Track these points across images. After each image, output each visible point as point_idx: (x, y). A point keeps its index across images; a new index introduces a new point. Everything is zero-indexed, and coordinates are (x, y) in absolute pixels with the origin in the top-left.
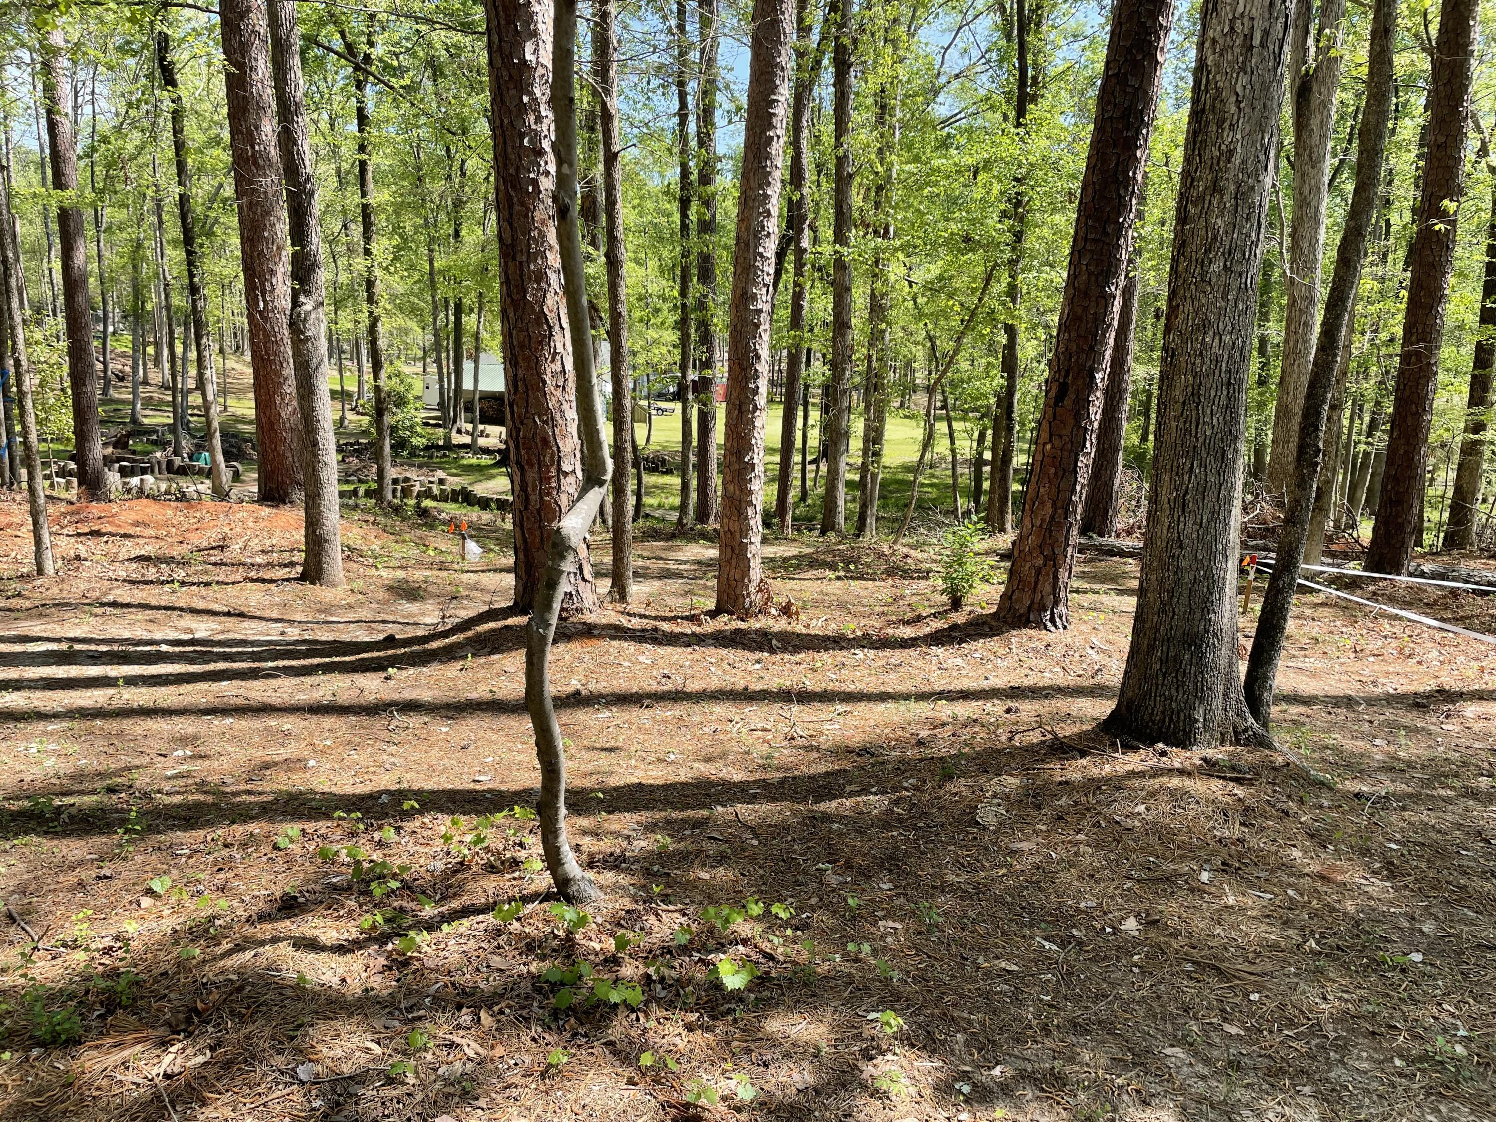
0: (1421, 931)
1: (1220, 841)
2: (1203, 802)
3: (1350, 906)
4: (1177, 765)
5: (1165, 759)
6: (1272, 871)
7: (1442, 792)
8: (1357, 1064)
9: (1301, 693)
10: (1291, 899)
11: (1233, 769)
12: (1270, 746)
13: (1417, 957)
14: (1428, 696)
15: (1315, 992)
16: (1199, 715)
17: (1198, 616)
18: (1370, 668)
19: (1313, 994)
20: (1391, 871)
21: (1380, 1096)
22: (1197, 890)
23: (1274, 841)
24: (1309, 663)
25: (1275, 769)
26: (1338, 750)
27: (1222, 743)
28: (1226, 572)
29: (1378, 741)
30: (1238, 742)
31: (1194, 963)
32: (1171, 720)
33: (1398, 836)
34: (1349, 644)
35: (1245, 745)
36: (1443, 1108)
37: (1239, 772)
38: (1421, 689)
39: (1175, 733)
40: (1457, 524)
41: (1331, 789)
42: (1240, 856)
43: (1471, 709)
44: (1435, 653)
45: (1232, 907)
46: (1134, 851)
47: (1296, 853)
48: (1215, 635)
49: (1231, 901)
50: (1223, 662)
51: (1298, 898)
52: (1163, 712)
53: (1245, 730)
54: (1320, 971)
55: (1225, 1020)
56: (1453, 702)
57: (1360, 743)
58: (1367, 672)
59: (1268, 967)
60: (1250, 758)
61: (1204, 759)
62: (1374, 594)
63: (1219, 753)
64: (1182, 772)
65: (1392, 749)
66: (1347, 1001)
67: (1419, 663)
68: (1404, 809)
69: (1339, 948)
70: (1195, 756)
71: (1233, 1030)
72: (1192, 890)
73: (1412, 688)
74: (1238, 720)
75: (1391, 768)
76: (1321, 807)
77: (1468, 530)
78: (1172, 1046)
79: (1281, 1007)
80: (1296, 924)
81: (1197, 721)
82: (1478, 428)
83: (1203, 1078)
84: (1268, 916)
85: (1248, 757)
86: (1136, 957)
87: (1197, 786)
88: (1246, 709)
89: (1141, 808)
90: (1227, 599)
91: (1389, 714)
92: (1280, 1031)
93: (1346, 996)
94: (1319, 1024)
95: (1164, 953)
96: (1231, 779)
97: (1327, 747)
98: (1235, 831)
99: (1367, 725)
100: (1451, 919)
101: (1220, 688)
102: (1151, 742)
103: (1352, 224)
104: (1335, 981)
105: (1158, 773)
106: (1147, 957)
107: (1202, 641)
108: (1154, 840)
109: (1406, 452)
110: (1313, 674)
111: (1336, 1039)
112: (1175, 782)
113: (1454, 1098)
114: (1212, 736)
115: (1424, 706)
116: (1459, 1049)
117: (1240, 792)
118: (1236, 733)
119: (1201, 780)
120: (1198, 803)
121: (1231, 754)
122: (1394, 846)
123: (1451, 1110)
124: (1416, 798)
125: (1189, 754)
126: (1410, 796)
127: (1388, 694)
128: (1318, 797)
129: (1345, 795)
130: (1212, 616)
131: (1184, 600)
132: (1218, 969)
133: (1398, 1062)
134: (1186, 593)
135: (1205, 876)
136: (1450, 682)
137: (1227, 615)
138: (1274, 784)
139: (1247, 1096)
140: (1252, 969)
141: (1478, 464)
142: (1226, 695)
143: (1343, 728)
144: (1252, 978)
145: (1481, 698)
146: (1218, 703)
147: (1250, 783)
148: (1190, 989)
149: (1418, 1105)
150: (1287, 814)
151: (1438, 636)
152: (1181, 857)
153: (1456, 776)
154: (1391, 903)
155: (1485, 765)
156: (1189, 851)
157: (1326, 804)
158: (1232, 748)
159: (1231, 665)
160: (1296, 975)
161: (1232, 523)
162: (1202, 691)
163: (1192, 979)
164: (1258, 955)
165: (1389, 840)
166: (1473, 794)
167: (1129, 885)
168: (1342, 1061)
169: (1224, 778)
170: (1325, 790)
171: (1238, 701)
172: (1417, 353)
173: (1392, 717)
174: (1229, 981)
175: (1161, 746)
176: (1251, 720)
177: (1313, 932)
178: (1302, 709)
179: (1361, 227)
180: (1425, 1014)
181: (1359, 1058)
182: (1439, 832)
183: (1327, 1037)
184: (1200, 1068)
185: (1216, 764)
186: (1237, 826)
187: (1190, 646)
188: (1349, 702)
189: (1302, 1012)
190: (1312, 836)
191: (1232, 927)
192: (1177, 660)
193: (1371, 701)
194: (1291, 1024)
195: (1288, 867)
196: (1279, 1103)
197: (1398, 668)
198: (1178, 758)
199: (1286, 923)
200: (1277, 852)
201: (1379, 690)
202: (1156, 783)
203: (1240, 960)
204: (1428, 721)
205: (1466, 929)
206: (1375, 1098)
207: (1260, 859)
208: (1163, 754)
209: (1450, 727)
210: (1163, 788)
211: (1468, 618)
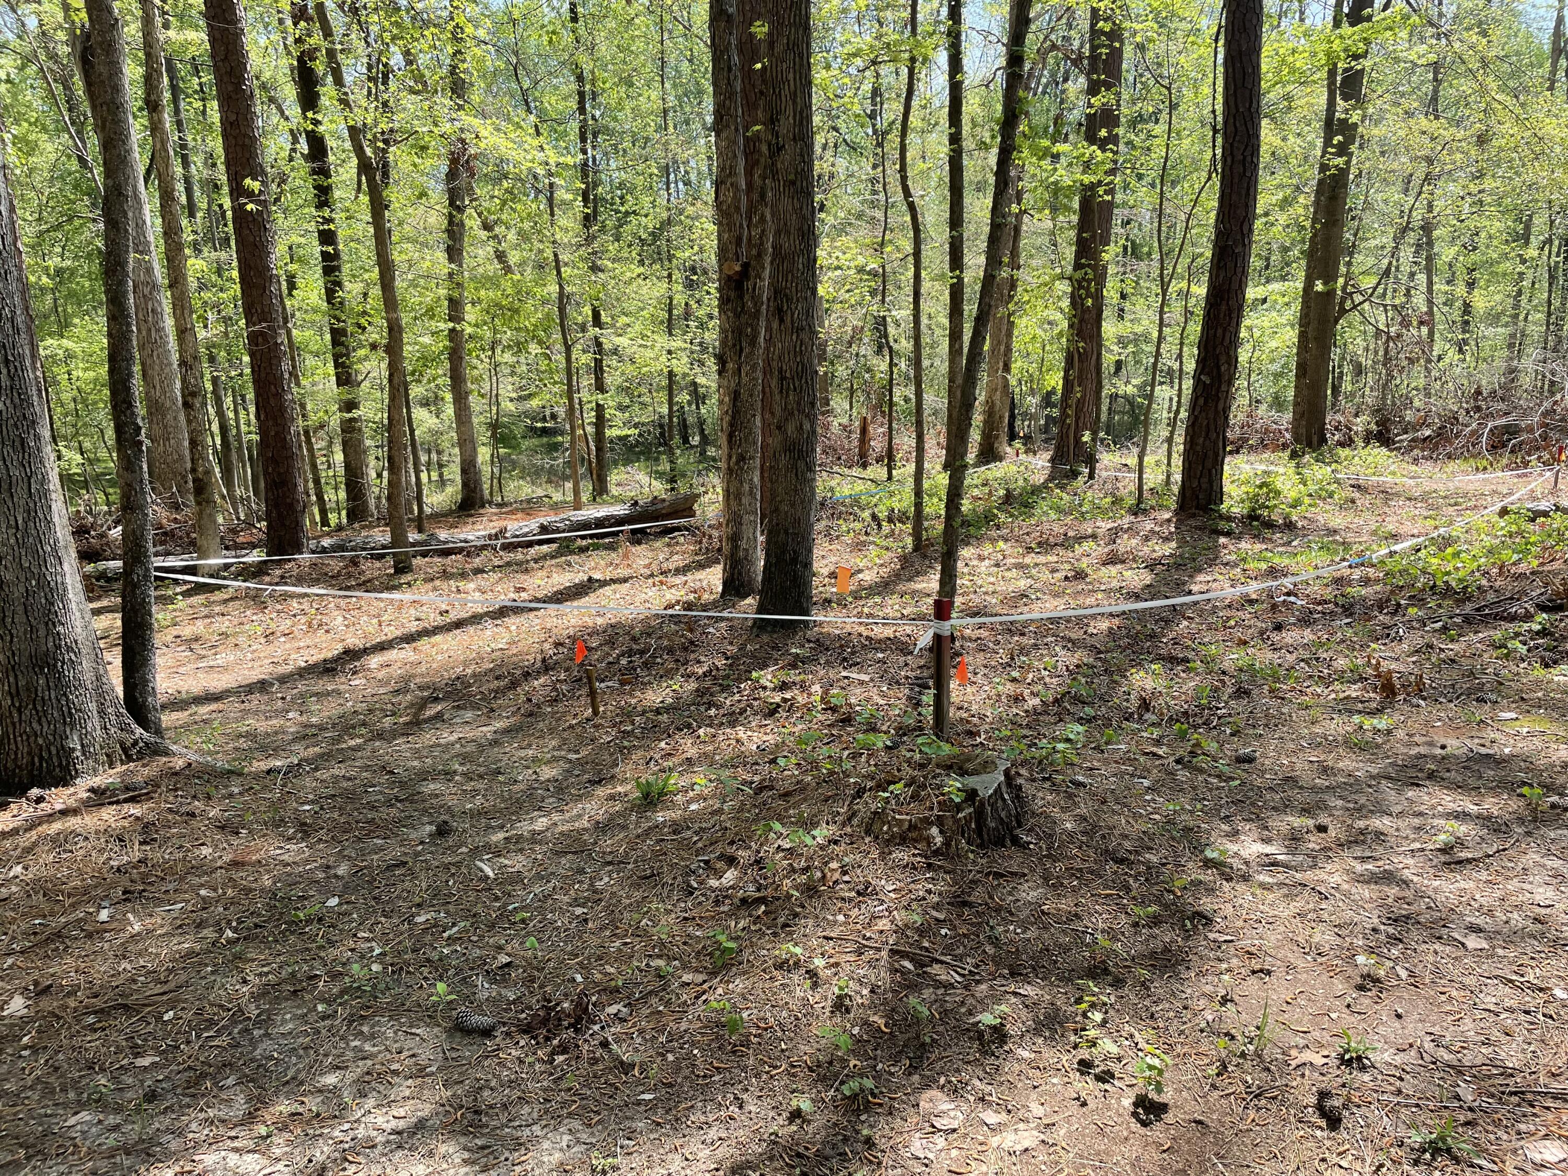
0: (336, 876)
1: (119, 870)
2: (92, 837)
3: (266, 881)
4: (59, 807)
5: (42, 805)
6: (182, 879)
7: (352, 743)
8: (282, 1030)
9: (212, 690)
10: (203, 898)
11: (127, 789)
12: (166, 753)
13: (333, 902)
14: (337, 659)
15: (234, 981)
16: (74, 742)
17: (42, 633)
18: (281, 648)
19: (232, 984)
20: (305, 830)
21: (305, 1049)
22: (100, 931)
23: (181, 847)
24: (220, 660)
25: (176, 774)
26: (250, 735)
27: (111, 766)
28: (63, 576)
29: (291, 715)
30: (129, 759)
31: (95, 1012)
32: (41, 758)
33: (311, 797)
34: (260, 630)
35: (138, 759)
36: (365, 1029)
37: (135, 789)
38: (330, 655)
39: (49, 772)
40: (354, 500)
41: (240, 774)
42: (144, 878)
43: (374, 661)
44: (340, 619)
45: (139, 934)
46: (13, 921)
47: (206, 851)
48: (69, 649)
49: (137, 927)
50: (88, 677)
51: (213, 894)
52: (29, 753)
53: (135, 743)
54: (238, 957)
55: (137, 1055)
56: (359, 659)
57: (274, 722)
58: (279, 653)
59: (183, 977)
60: (146, 771)
61: (92, 790)
62: (282, 577)
63: (106, 778)
64: (64, 813)
65: (304, 718)
66: (267, 974)
67: (327, 631)
68: (316, 769)
69: (256, 926)
70: (81, 788)
71: (145, 1062)
72: (90, 936)
73: (322, 657)
74: (124, 735)
75: (305, 736)
76: (231, 795)
77: (365, 504)
78: (76, 1113)
79: (200, 1012)
80: (211, 922)
81: (74, 750)
82: (350, 405)
83: (116, 1128)
84: (180, 926)
85: (142, 772)
86: (25, 1039)
87: (88, 822)
88: (130, 721)
89: (18, 869)
90: (73, 606)
91: (301, 686)
92: (198, 1037)
93: (265, 969)
94: (240, 1010)
95: (59, 1018)
96: (126, 801)
97: (241, 736)
98: (136, 853)
99: (280, 703)
100: (362, 854)
101: (93, 706)
102: (21, 791)
103: (110, 182)
104: (254, 960)
105: (32, 825)
106: (38, 1032)
107: (56, 660)
108: (38, 899)
109: (277, 433)
110: (225, 669)
111: (259, 1015)
112: (57, 826)
113: (374, 1015)
114: (96, 761)
115: (334, 669)
116: (376, 967)
117: (135, 810)
118: (125, 750)
119: (91, 812)
120: (86, 838)
121: (123, 775)
122: (307, 807)
123: (373, 1027)
124: (326, 757)
125: (72, 790)
126: (321, 756)
127: (301, 668)
128: (226, 787)
129: (257, 776)
130: (60, 629)
131: (20, 618)
132: (125, 1006)
133: (320, 1008)
134: (20, 609)
135: (104, 915)
136: (354, 641)
137: (78, 623)
138: (176, 790)
139: (165, 1121)
140: (165, 988)
141: (360, 442)
142: (102, 713)
143: (256, 713)
144: (165, 998)
145: (383, 649)
146: (94, 724)
147: (148, 797)
148: (92, 1043)
149: (342, 1038)
150: (193, 815)
151: (343, 603)
152: (73, 905)
153: (364, 724)
154: (307, 861)
155: (389, 706)
156: (84, 895)
157: (236, 790)
158: (125, 767)
159: (98, 678)
160: (213, 973)
161: (56, 519)
162: (70, 714)
163: (95, 1031)
164: (170, 971)
165: (303, 804)
166: (380, 736)
167: (10, 961)
168: (267, 1035)
169: (118, 802)
170: (233, 777)
171: (118, 715)
172: (261, 333)
173: (304, 689)
174: (138, 1012)
175: (35, 792)
176: (139, 731)
177: (229, 922)
178: (214, 706)
179: (119, 185)
180: (341, 952)
181: (284, 1022)
182: (349, 779)
183: (249, 1018)
184: (112, 1120)
185: (104, 792)
186: (136, 847)
187: (42, 669)
188: (262, 686)
189: (221, 1006)
190: (223, 828)
191: (139, 954)
192: (31, 689)
193: (283, 680)
194: (211, 1023)
195: (200, 868)
196: (202, 1110)
197: (309, 642)
198: (59, 798)
199: (200, 925)
200: (185, 857)
201: (290, 668)
202: (33, 835)
203: (151, 985)
204: (339, 683)
205: (376, 857)
206: (301, 1052)
207: (168, 870)
208: (40, 800)
209: (357, 682)
210: (44, 838)
211: (369, 581)
